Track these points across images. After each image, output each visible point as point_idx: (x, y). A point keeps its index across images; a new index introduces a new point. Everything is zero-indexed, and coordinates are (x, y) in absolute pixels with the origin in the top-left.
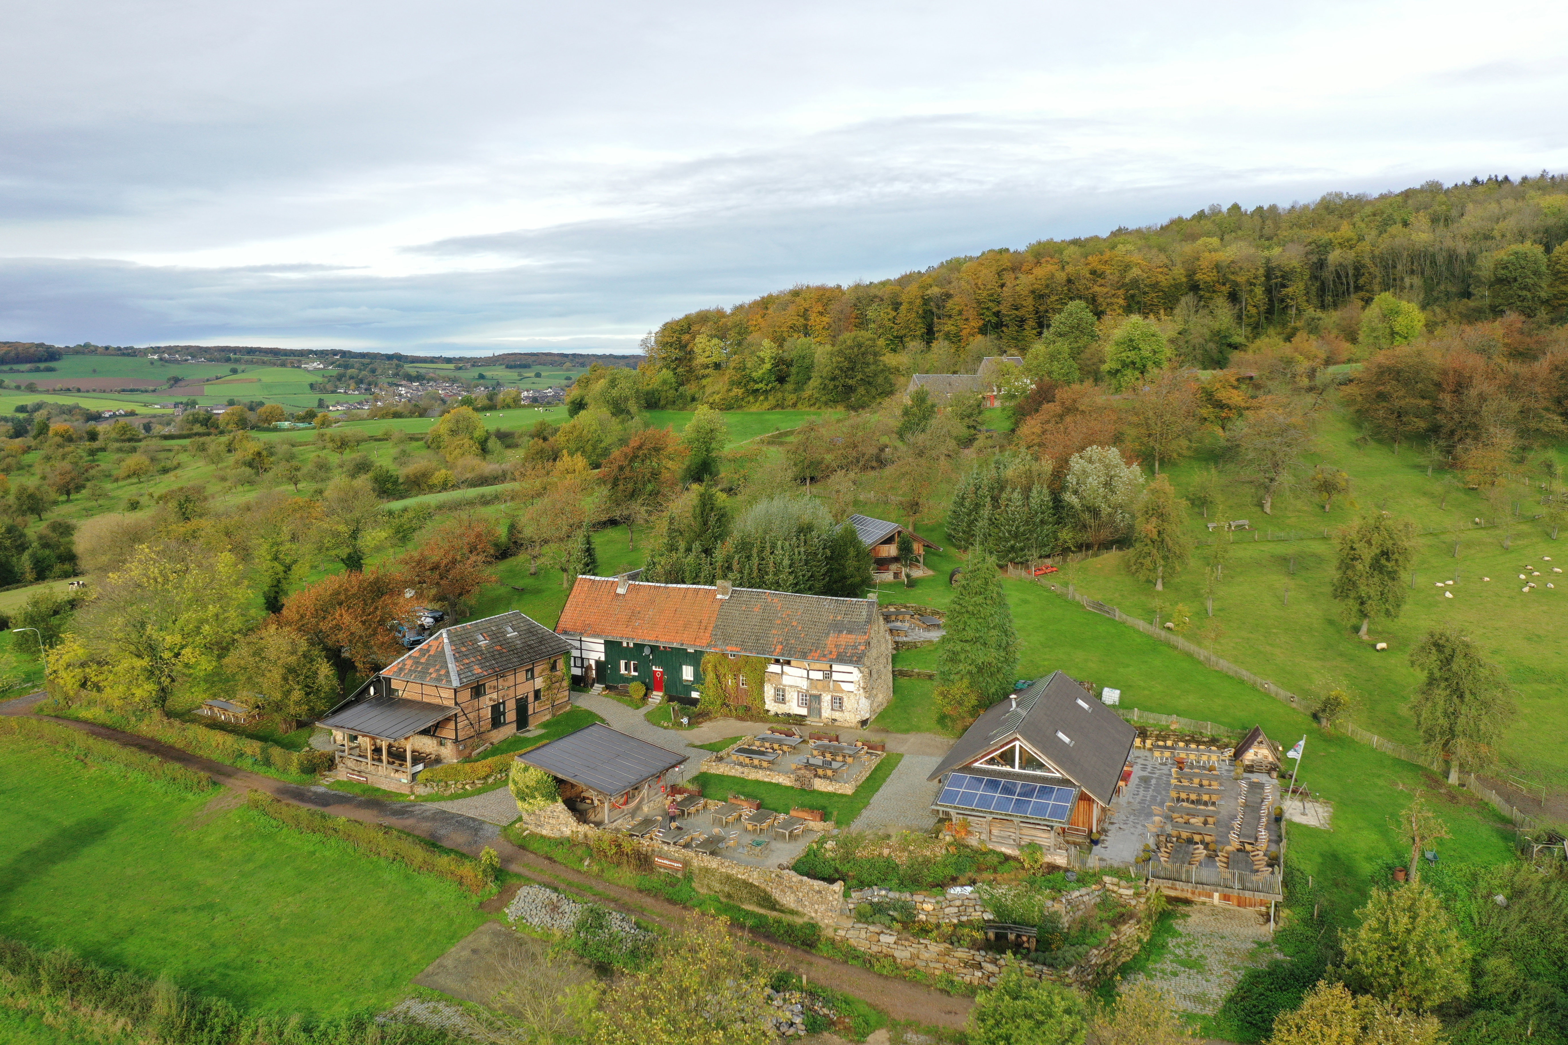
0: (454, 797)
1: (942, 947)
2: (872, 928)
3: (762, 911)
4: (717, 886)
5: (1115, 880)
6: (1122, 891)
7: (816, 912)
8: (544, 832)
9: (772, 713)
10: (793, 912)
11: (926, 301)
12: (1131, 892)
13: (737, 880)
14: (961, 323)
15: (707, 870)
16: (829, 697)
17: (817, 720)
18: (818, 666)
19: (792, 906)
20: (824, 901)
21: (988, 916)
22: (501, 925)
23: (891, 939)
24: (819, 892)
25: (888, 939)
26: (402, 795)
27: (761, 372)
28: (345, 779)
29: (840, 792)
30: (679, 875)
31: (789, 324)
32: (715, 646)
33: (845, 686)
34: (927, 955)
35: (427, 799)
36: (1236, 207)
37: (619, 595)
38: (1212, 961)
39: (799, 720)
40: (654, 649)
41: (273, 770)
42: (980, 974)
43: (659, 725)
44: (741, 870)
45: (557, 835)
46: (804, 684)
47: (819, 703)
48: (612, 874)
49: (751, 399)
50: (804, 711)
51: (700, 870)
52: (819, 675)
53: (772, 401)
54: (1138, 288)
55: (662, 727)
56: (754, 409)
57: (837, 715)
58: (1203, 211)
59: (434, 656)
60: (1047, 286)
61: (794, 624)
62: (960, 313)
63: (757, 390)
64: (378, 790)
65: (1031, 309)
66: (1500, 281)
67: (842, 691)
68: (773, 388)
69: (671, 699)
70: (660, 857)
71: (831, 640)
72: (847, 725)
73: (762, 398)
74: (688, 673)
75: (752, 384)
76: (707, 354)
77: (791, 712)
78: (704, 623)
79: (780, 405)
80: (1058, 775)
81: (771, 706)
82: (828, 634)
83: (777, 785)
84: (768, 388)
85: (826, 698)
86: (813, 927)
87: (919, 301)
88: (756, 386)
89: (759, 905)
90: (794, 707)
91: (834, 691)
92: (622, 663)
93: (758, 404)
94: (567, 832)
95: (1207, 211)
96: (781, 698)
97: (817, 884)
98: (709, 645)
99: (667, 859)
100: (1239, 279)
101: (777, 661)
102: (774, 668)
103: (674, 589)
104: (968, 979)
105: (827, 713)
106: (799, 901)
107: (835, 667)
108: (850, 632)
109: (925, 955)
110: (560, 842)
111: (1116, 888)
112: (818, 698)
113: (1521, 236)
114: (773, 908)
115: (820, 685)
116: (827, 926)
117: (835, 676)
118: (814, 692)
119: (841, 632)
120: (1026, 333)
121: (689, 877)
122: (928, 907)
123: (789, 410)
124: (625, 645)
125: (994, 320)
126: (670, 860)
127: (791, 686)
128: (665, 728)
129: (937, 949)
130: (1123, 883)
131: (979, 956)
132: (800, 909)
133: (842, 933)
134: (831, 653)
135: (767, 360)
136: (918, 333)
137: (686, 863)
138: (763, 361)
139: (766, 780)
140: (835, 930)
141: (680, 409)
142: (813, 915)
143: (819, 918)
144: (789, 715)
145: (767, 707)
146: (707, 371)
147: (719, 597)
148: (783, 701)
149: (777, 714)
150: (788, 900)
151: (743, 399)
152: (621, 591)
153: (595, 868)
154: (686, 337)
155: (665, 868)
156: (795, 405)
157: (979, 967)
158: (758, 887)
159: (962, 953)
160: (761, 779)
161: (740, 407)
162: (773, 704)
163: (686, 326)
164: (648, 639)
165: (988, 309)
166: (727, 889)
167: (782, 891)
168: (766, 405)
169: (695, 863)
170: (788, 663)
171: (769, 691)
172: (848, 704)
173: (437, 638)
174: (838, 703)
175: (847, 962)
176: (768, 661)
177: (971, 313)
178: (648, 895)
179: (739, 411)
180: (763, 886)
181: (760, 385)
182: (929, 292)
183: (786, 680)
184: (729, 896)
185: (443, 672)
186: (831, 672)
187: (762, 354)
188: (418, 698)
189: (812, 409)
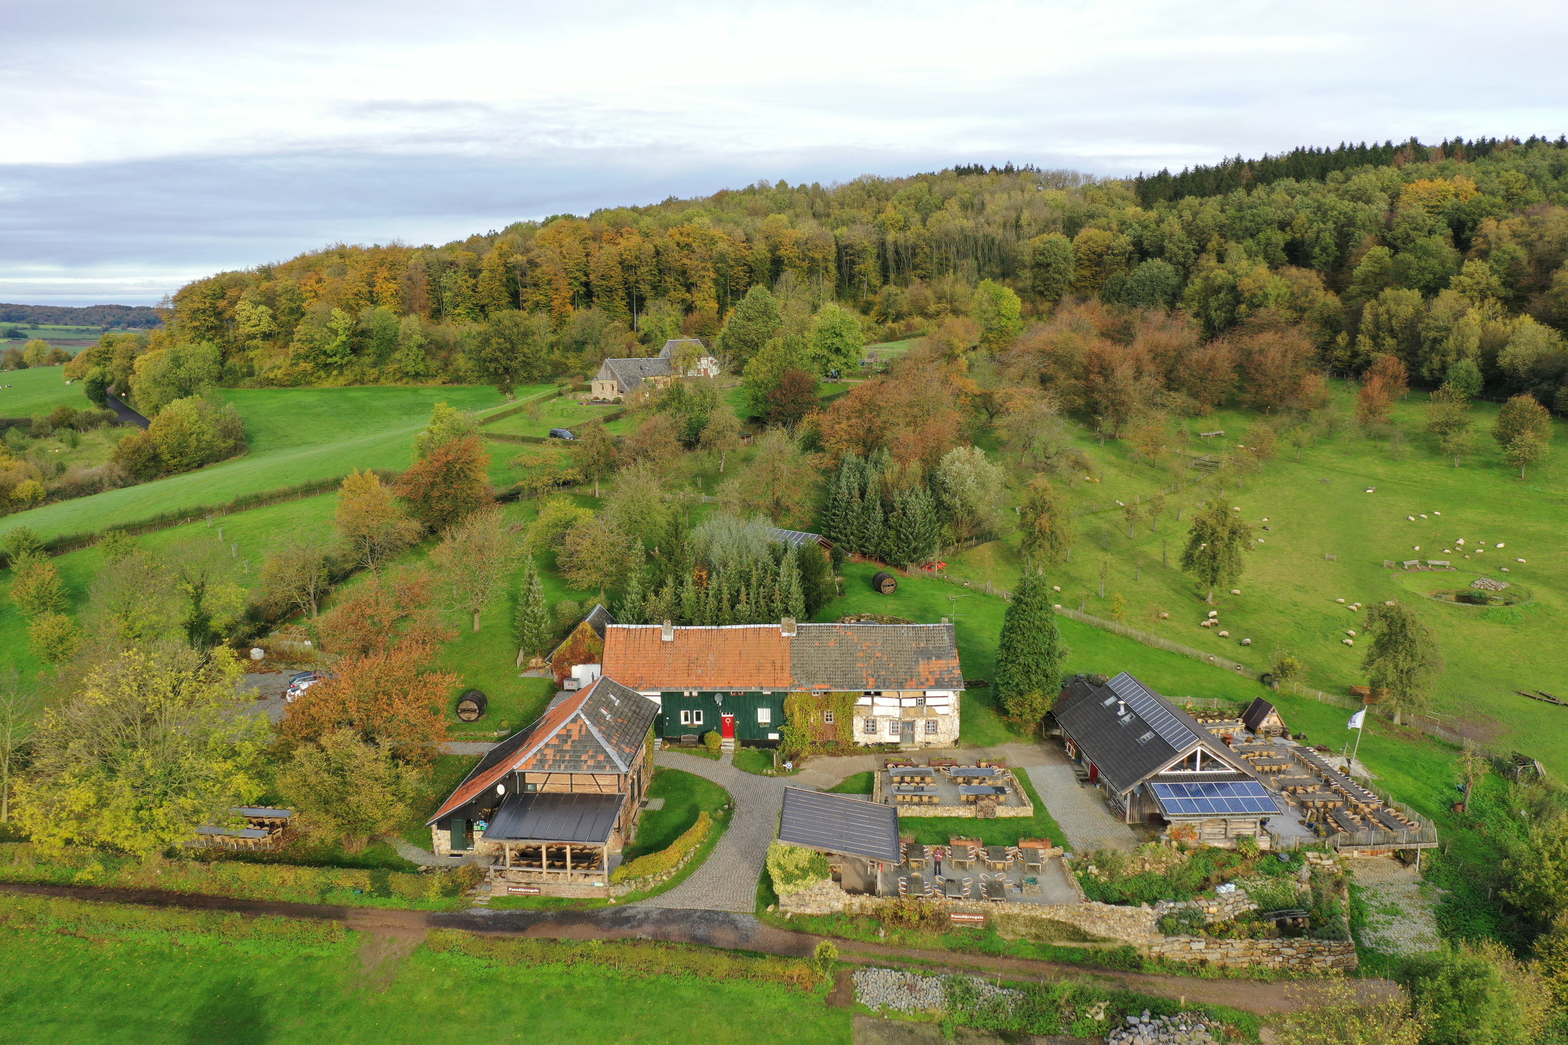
0: (660, 890)
1: (1247, 942)
2: (1183, 940)
3: (1074, 945)
4: (1023, 930)
5: (1316, 854)
6: (1325, 862)
7: (1129, 935)
8: (808, 911)
9: (862, 744)
10: (1104, 940)
11: (509, 269)
12: (1331, 862)
13: (1043, 920)
14: (551, 293)
15: (1009, 917)
16: (924, 722)
17: (910, 745)
18: (911, 693)
19: (1103, 934)
20: (1137, 923)
21: (1254, 907)
22: (870, 1017)
23: (1202, 945)
24: (1132, 916)
25: (1198, 946)
26: (599, 900)
27: (335, 344)
28: (506, 894)
29: (1022, 815)
30: (980, 927)
31: (355, 290)
32: (800, 686)
33: (939, 710)
34: (1235, 953)
35: (629, 899)
36: (782, 184)
37: (665, 643)
38: (1403, 904)
39: (893, 748)
40: (725, 695)
41: (394, 899)
42: (1281, 959)
43: (761, 774)
44: (1047, 910)
45: (826, 911)
46: (896, 713)
47: (913, 729)
48: (913, 939)
49: (322, 373)
50: (896, 739)
51: (1002, 917)
52: (912, 702)
53: (349, 374)
54: (726, 262)
55: (767, 775)
56: (327, 384)
57: (931, 738)
58: (752, 186)
59: (579, 741)
60: (636, 258)
61: (879, 655)
62: (549, 282)
63: (330, 364)
64: (560, 900)
65: (620, 279)
66: (1038, 265)
67: (936, 715)
68: (349, 362)
69: (745, 743)
70: (956, 913)
71: (922, 667)
72: (941, 746)
73: (335, 372)
74: (764, 716)
75: (323, 357)
76: (253, 322)
77: (882, 741)
78: (778, 664)
79: (360, 381)
80: (1233, 771)
81: (860, 737)
82: (917, 662)
83: (958, 818)
84: (344, 362)
85: (920, 723)
86: (1128, 949)
87: (502, 269)
88: (329, 360)
89: (1071, 940)
90: (886, 736)
91: (928, 715)
92: (682, 713)
93: (331, 379)
94: (839, 906)
95: (756, 186)
96: (871, 727)
97: (1128, 910)
98: (793, 686)
99: (964, 913)
100: (816, 256)
101: (867, 694)
102: (866, 701)
103: (730, 631)
104: (1271, 965)
105: (920, 736)
106: (1110, 928)
107: (928, 694)
108: (939, 657)
109: (1233, 953)
110: (836, 917)
111: (1319, 861)
112: (912, 725)
113: (1047, 227)
114: (1085, 940)
115: (912, 712)
116: (1141, 946)
117: (929, 702)
118: (908, 719)
119: (929, 658)
120: (616, 303)
121: (990, 926)
122: (1213, 910)
123: (370, 385)
124: (687, 694)
125: (582, 290)
126: (969, 914)
127: (882, 716)
128: (771, 776)
129: (1242, 945)
130: (1323, 856)
131: (1277, 943)
132: (1112, 935)
133: (1156, 949)
134: (927, 680)
135: (340, 332)
136: (503, 302)
137: (986, 914)
138: (335, 333)
139: (946, 815)
140: (1150, 948)
141: (230, 387)
142: (1126, 938)
143: (1131, 940)
144: (880, 744)
145: (856, 739)
146: (255, 342)
147: (785, 634)
148: (874, 731)
149: (867, 745)
150: (1100, 930)
151: (312, 374)
152: (667, 637)
153: (895, 938)
154: (222, 304)
155: (962, 923)
156: (377, 380)
157: (1278, 953)
158: (1065, 923)
159: (1263, 944)
160: (940, 815)
161: (309, 383)
162: (863, 735)
163: (219, 291)
164: (717, 684)
165: (575, 278)
166: (1033, 931)
167: (1093, 922)
168: (342, 380)
169: (995, 912)
170: (878, 694)
171: (858, 724)
172: (941, 726)
173: (574, 721)
174: (932, 727)
175: (1174, 975)
176: (859, 695)
177: (562, 283)
178: (964, 952)
179: (309, 388)
180: (1070, 921)
181: (335, 359)
182: (512, 260)
183: (877, 711)
184: (1037, 937)
185: (601, 758)
186: (925, 698)
187: (333, 325)
188: (566, 790)
189: (399, 384)
